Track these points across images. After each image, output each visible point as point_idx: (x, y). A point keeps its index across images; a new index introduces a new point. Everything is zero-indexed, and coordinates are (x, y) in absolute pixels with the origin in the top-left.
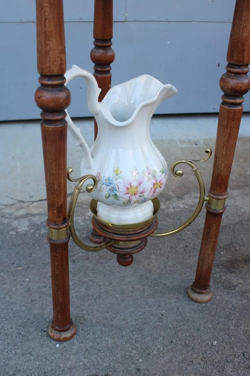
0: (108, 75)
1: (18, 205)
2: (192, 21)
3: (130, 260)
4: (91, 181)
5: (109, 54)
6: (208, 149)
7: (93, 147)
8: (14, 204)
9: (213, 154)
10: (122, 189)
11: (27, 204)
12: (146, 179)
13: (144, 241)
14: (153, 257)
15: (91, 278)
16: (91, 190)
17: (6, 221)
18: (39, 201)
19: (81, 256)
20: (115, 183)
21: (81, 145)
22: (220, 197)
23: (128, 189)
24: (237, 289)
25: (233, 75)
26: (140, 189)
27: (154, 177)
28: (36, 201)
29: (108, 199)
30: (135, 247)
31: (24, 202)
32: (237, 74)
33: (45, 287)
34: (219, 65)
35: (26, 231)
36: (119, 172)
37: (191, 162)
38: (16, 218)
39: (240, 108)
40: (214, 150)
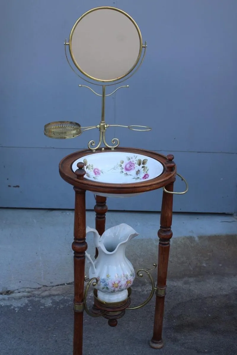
0: (104, 219)
1: (43, 288)
3: (115, 323)
4: (95, 281)
5: (105, 208)
6: (154, 263)
8: (41, 288)
9: (157, 266)
10: (111, 285)
11: (49, 288)
12: (123, 279)
13: (123, 311)
15: (93, 335)
16: (95, 285)
17: (37, 299)
18: (57, 285)
19: (86, 322)
20: (107, 281)
21: (90, 262)
22: (161, 289)
23: (113, 285)
25: (163, 231)
26: (120, 284)
27: (127, 278)
28: (55, 286)
29: (104, 289)
30: (118, 315)
31: (47, 286)
32: (164, 231)
33: (66, 339)
35: (50, 306)
36: (109, 276)
37: (146, 270)
38: (43, 297)
39: (168, 245)
40: (157, 264)
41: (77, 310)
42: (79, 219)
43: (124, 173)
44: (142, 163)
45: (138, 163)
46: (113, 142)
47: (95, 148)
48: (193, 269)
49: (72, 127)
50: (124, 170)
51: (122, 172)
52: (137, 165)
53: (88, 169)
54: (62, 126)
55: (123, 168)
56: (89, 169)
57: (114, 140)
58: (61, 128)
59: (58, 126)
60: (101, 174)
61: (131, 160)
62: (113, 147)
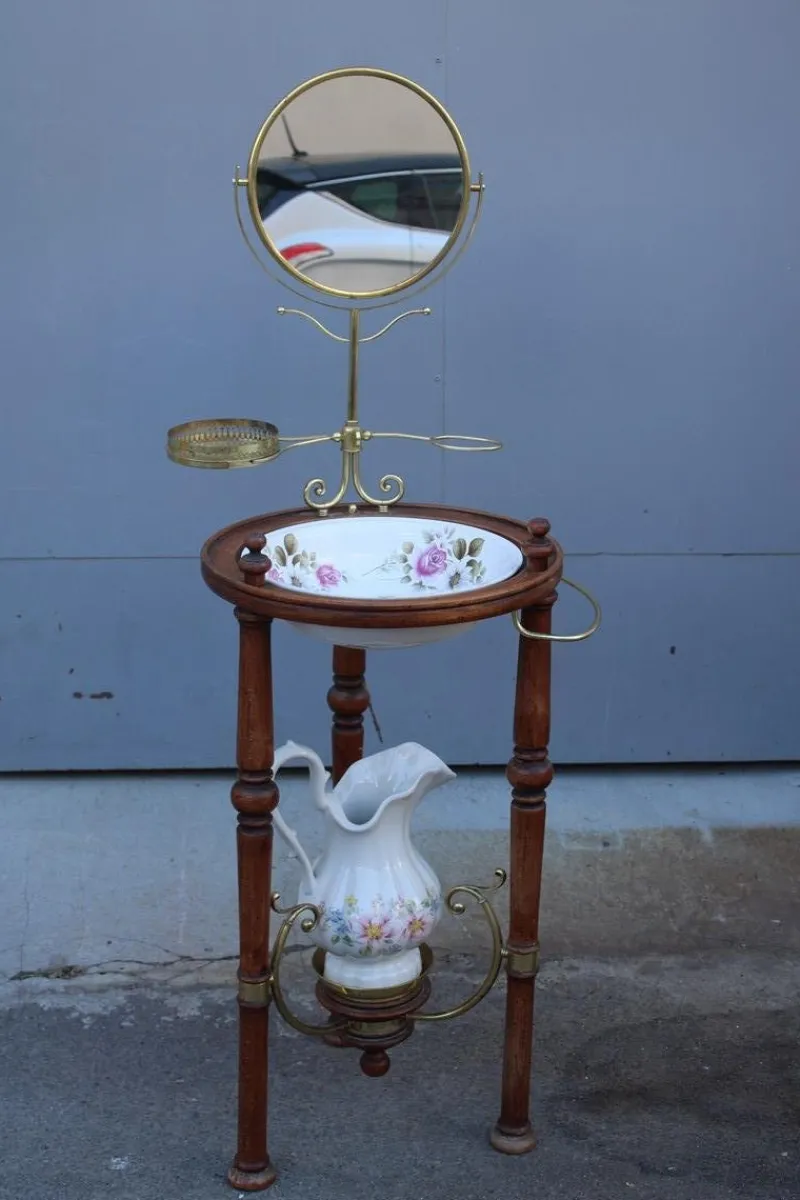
0: (358, 731)
1: (180, 965)
2: (600, 554)
3: (383, 1064)
4: (311, 915)
5: (360, 697)
6: (499, 869)
7: (316, 862)
8: (171, 963)
10: (357, 928)
11: (198, 964)
12: (396, 914)
13: (406, 1027)
14: (443, 1076)
15: (314, 1105)
16: (310, 927)
17: (155, 995)
18: (225, 959)
19: (300, 1067)
20: (346, 917)
21: (296, 857)
22: (521, 951)
23: (366, 928)
24: (591, 1139)
25: (523, 763)
26: (386, 929)
27: (411, 912)
28: (219, 959)
29: (338, 944)
30: (388, 1036)
31: (193, 960)
32: (528, 762)
33: (227, 1112)
34: (673, 650)
35: (194, 1016)
36: (353, 901)
37: (475, 890)
38: (175, 991)
39: (538, 809)
40: (508, 872)
41: (246, 999)
42: (249, 707)
43: (412, 583)
44: (467, 552)
45: (457, 549)
46: (385, 486)
47: (328, 505)
48: (680, 930)
49: (258, 437)
50: (413, 573)
51: (408, 579)
52: (452, 558)
53: (298, 565)
54: (228, 435)
55: (411, 568)
56: (301, 565)
57: (386, 481)
58: (223, 438)
59: (214, 435)
60: (341, 582)
61: (437, 542)
62: (384, 502)
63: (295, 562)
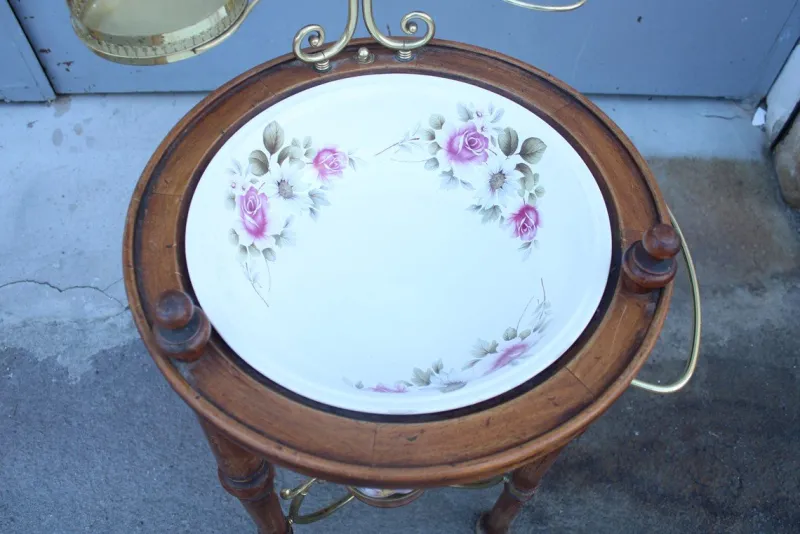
43: (439, 171)
44: (518, 150)
45: (504, 139)
46: (409, 25)
47: (326, 55)
50: (442, 155)
51: (436, 163)
52: (495, 151)
53: (285, 162)
55: (439, 147)
56: (292, 158)
57: (412, 18)
60: (347, 169)
61: (477, 122)
62: (408, 45)
63: (280, 161)
